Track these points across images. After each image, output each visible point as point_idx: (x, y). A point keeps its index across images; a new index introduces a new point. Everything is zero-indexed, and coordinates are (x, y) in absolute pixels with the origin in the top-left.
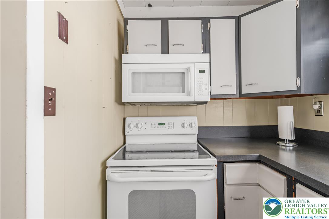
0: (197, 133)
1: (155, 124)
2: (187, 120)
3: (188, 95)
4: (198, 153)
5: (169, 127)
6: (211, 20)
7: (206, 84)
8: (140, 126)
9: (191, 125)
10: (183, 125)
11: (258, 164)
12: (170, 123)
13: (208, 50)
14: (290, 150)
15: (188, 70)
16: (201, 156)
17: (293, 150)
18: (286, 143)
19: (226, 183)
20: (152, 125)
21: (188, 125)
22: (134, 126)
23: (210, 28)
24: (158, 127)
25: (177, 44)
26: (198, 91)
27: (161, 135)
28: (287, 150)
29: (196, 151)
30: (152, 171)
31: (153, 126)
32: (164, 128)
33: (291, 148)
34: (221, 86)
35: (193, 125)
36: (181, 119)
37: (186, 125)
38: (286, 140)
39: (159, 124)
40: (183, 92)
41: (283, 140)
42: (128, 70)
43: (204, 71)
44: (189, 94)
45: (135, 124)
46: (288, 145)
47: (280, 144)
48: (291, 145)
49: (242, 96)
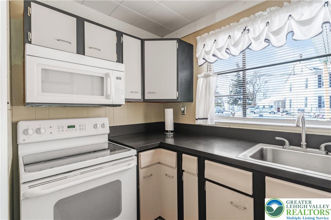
0: (109, 132)
1: (63, 128)
2: (99, 121)
3: (106, 98)
4: (109, 151)
5: (80, 129)
6: (124, 35)
7: (122, 90)
8: (42, 131)
9: (103, 126)
10: (95, 126)
11: (159, 149)
12: (81, 126)
13: (121, 60)
14: (171, 137)
15: (107, 75)
16: (112, 152)
17: (173, 137)
18: (169, 133)
19: (140, 168)
20: (59, 128)
21: (100, 126)
22: (34, 132)
23: (122, 42)
24: (67, 131)
25: (94, 48)
26: (116, 96)
27: (70, 138)
28: (169, 137)
29: (107, 149)
30: (82, 173)
31: (61, 129)
32: (75, 130)
33: (172, 136)
34: (131, 92)
35: (105, 125)
36: (93, 121)
37: (98, 126)
38: (169, 131)
39: (69, 127)
40: (103, 95)
41: (167, 131)
42: (36, 64)
43: (120, 78)
44: (108, 97)
45: (35, 129)
46: (170, 134)
47: (166, 134)
48: (172, 134)
49: (145, 101)
